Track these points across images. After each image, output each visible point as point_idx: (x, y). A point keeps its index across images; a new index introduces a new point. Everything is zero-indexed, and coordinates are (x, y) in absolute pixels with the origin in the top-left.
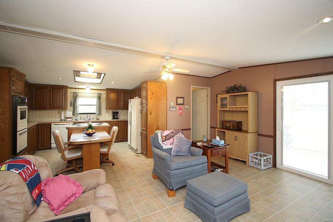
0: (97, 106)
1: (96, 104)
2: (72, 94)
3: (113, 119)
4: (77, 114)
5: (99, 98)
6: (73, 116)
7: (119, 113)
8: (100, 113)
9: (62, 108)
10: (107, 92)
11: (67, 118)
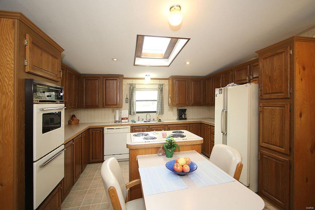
0: (158, 102)
1: (157, 99)
2: (129, 86)
3: (180, 119)
4: (134, 112)
5: (161, 90)
6: (130, 115)
7: (186, 111)
8: (162, 112)
9: (117, 105)
10: (172, 81)
11: (122, 119)
